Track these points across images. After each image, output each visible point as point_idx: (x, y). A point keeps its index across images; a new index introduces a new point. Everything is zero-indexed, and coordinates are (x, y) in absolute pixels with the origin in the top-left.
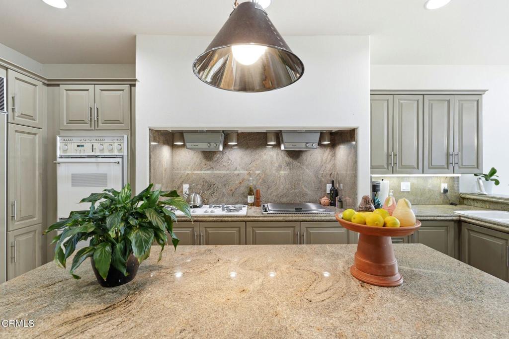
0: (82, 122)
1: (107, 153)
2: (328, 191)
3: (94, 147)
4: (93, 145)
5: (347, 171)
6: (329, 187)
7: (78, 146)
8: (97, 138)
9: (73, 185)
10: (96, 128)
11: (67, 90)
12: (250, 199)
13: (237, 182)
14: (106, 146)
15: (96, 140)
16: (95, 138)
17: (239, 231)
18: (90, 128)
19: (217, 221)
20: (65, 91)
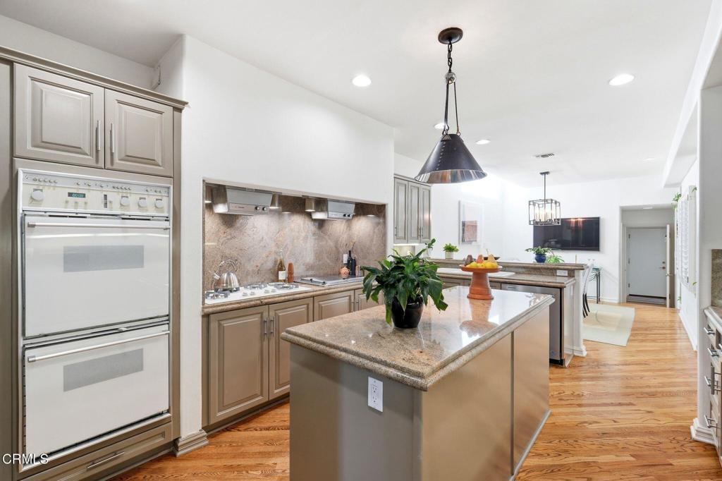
0: (76, 149)
1: (134, 212)
2: (345, 261)
3: (109, 199)
4: (105, 196)
5: (372, 240)
6: (345, 258)
7: (70, 195)
8: (116, 185)
9: (66, 270)
10: (108, 165)
11: (33, 79)
12: (282, 275)
13: (264, 255)
14: (133, 199)
15: (114, 187)
16: (112, 185)
17: (308, 308)
18: (95, 165)
19: (289, 301)
20: (29, 79)
